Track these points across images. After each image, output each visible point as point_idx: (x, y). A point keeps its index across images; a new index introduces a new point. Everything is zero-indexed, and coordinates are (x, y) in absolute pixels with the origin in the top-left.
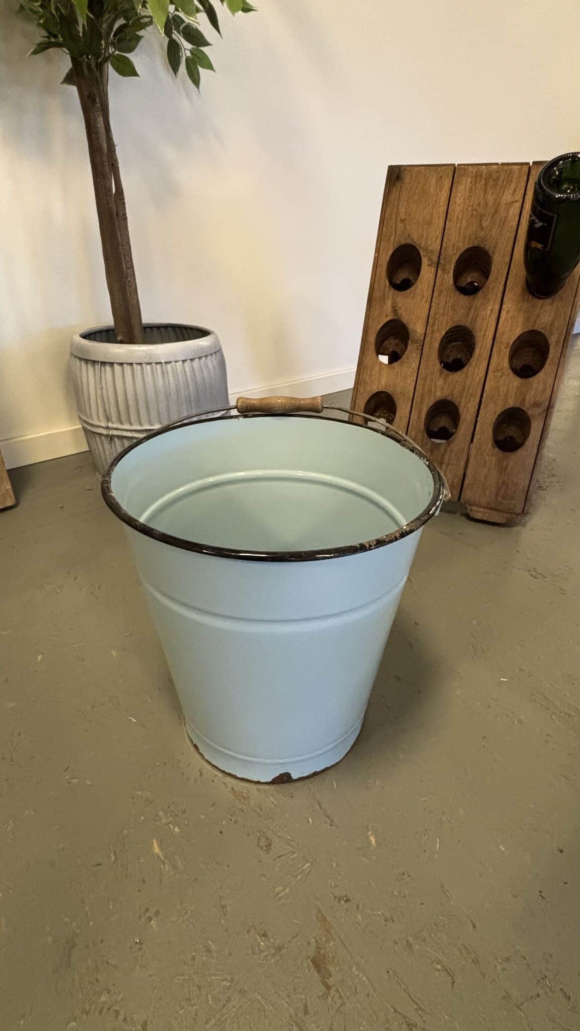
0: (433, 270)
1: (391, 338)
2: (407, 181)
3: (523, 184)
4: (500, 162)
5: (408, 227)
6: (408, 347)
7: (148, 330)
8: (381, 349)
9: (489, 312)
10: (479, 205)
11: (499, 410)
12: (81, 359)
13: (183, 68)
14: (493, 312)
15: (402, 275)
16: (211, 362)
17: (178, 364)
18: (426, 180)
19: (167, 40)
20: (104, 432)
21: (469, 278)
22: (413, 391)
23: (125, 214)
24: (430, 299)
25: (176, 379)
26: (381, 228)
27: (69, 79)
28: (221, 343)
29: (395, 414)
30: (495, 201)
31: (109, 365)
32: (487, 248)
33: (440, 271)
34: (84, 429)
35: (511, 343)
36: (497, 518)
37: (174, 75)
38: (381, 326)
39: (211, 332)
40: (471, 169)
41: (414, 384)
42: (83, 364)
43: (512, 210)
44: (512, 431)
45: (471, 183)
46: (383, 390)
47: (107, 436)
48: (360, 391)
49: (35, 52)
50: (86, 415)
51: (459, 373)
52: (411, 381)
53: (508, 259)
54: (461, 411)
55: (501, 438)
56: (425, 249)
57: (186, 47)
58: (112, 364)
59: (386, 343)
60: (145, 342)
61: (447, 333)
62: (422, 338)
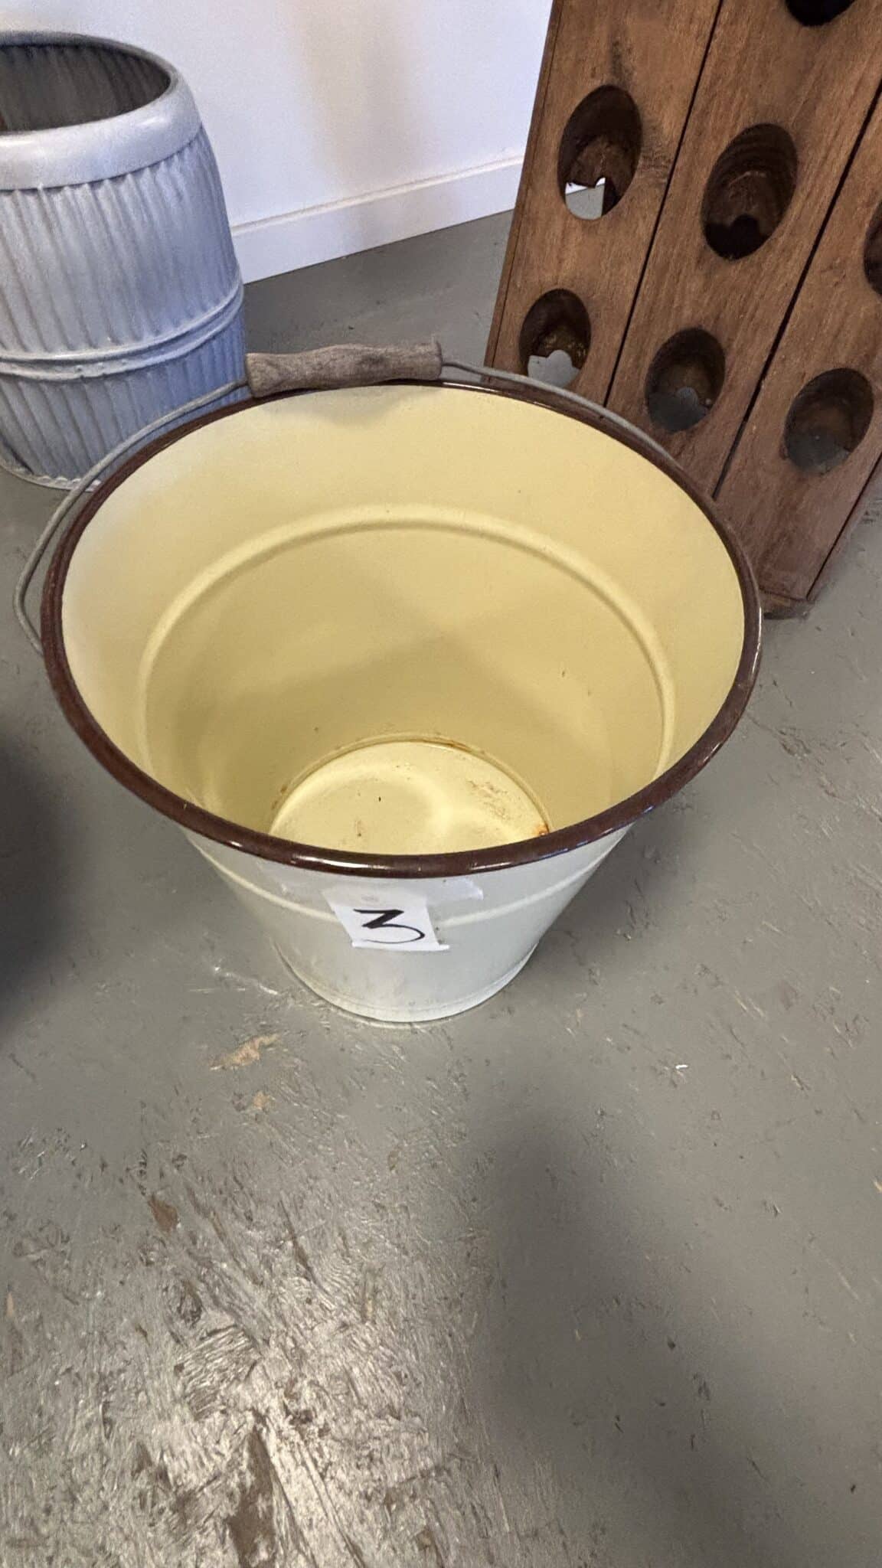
1: (599, 139)
6: (636, 176)
8: (575, 169)
16: (171, 182)
17: (78, 192)
22: (631, 298)
25: (83, 237)
29: (587, 347)
38: (578, 101)
41: (636, 278)
46: (565, 287)
48: (515, 284)
51: (741, 264)
52: (630, 273)
54: (728, 363)
61: (735, 143)
62: (672, 155)
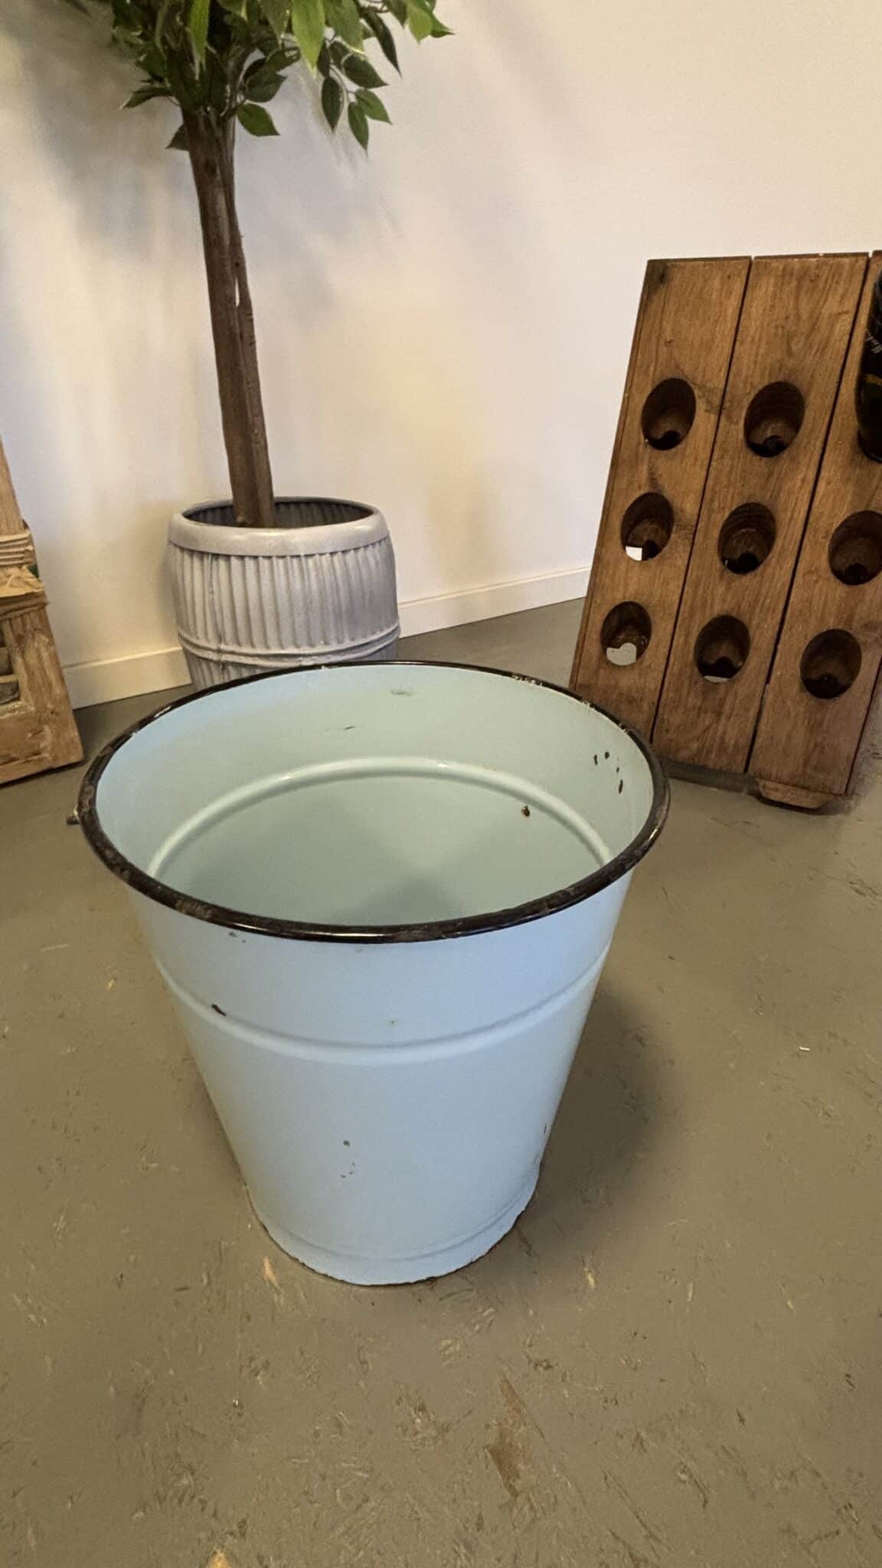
0: (713, 418)
1: (646, 520)
2: (676, 282)
3: (857, 285)
4: (821, 251)
5: (676, 353)
6: (673, 536)
7: (282, 507)
8: (629, 540)
9: (799, 484)
10: (787, 318)
11: (812, 634)
12: (183, 549)
13: (343, 120)
14: (806, 484)
15: (666, 426)
16: (373, 555)
17: (324, 557)
18: (706, 281)
19: (322, 79)
20: (214, 656)
21: (770, 430)
22: (678, 601)
23: (252, 337)
24: (706, 462)
25: (321, 582)
26: (635, 355)
27: (178, 142)
28: (390, 528)
29: (649, 637)
30: (812, 313)
31: (224, 558)
32: (797, 384)
33: (723, 419)
34: (186, 651)
35: (833, 530)
36: (806, 802)
37: (330, 130)
38: (631, 502)
39: (375, 511)
40: (774, 264)
41: (679, 591)
42: (186, 557)
43: (838, 327)
44: (833, 668)
45: (776, 285)
46: (632, 599)
47: (218, 663)
48: (596, 602)
49: (130, 105)
50: (188, 631)
51: (749, 576)
52: (675, 587)
53: (829, 401)
54: (751, 634)
55: (814, 675)
56: (702, 387)
57: (349, 89)
58: (228, 557)
59: (639, 528)
60: (276, 525)
61: (733, 514)
62: (694, 523)
